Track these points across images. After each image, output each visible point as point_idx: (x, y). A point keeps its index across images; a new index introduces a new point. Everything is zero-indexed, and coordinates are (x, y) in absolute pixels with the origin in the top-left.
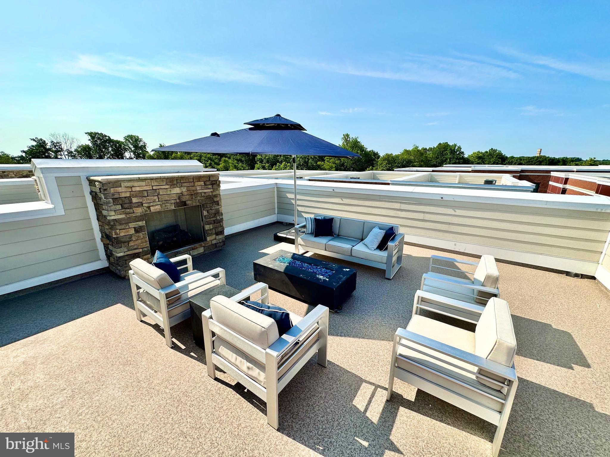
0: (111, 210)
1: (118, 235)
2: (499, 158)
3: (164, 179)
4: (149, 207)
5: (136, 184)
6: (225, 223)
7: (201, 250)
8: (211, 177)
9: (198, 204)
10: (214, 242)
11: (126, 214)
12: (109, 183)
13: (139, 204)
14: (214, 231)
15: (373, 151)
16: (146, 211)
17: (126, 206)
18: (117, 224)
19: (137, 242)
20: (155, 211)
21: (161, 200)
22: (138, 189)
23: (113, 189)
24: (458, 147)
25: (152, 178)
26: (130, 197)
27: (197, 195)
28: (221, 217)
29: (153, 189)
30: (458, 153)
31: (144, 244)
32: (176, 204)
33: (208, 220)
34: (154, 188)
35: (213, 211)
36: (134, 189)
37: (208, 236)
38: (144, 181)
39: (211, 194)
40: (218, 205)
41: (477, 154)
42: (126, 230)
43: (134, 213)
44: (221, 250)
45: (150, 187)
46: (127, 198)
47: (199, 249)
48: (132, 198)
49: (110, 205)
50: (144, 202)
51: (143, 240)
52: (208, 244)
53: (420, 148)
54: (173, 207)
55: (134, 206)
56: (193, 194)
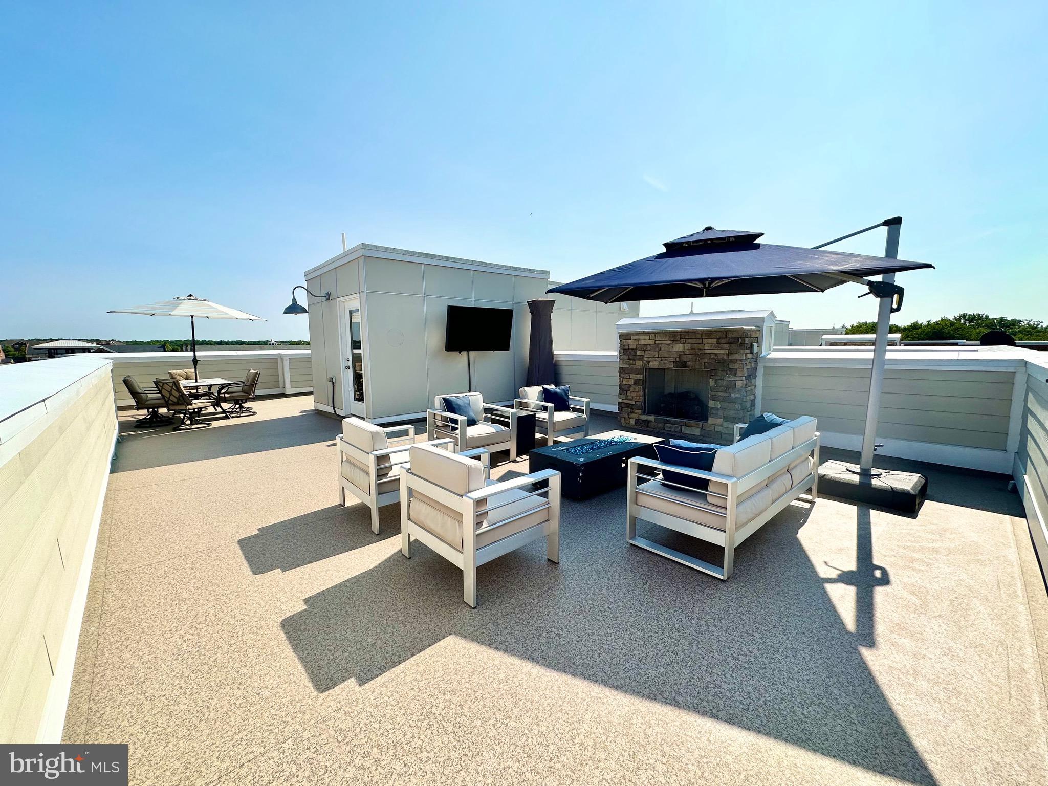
0: (623, 360)
1: (624, 382)
4: (648, 362)
5: (642, 337)
8: (730, 332)
9: (702, 368)
10: (719, 429)
11: (629, 364)
13: (642, 357)
14: (721, 413)
16: (645, 365)
18: (625, 373)
20: (653, 367)
21: (662, 357)
27: (703, 355)
29: (655, 344)
32: (675, 364)
33: (714, 394)
35: (725, 383)
36: (639, 342)
37: (711, 417)
38: (648, 334)
39: (725, 357)
43: (637, 365)
45: (653, 342)
46: (633, 350)
47: (694, 428)
48: (637, 350)
50: (646, 356)
52: (708, 427)
54: (672, 367)
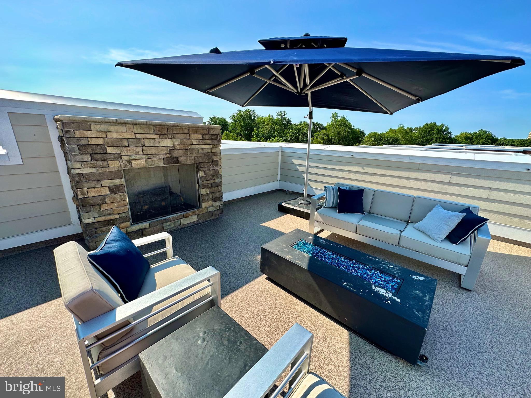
0: (75, 161)
1: (85, 195)
2: (489, 139)
3: (151, 126)
4: (130, 161)
5: (112, 128)
6: (224, 188)
7: (194, 219)
8: (211, 130)
9: (193, 162)
10: (210, 209)
11: (98, 167)
12: (73, 123)
13: (117, 155)
14: (211, 197)
15: (359, 129)
16: (126, 166)
17: (98, 157)
18: (85, 180)
19: (112, 206)
20: (137, 167)
21: (147, 153)
22: (115, 135)
23: (79, 131)
24: (446, 127)
25: (135, 123)
26: (103, 145)
27: (192, 150)
28: (220, 180)
29: (135, 138)
30: (445, 133)
31: (123, 208)
32: (166, 160)
33: (204, 183)
34: (138, 136)
35: (211, 172)
36: (109, 135)
37: (204, 202)
38: (124, 125)
39: (209, 151)
40: (217, 165)
41: (465, 135)
42: (96, 189)
43: (109, 167)
44: (217, 219)
45: (131, 135)
46: (99, 147)
47: (192, 217)
48: (106, 146)
49: (74, 154)
50: (123, 154)
51: (121, 203)
52: (203, 211)
53: (405, 128)
54: (162, 164)
55: (109, 159)
56: (188, 149)
